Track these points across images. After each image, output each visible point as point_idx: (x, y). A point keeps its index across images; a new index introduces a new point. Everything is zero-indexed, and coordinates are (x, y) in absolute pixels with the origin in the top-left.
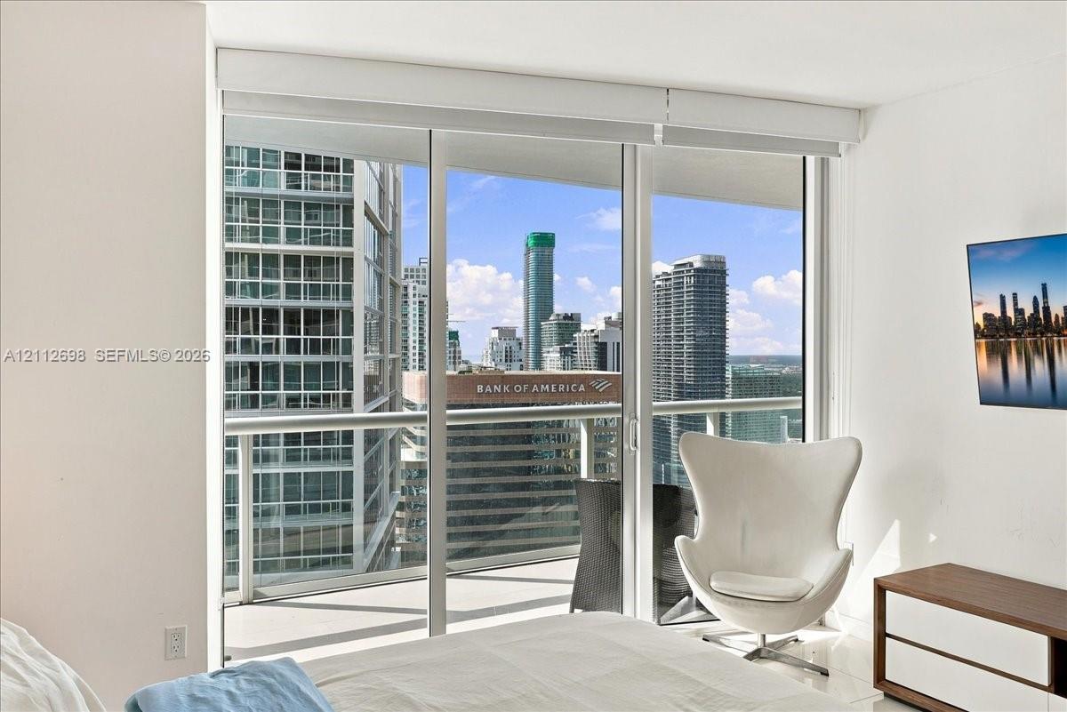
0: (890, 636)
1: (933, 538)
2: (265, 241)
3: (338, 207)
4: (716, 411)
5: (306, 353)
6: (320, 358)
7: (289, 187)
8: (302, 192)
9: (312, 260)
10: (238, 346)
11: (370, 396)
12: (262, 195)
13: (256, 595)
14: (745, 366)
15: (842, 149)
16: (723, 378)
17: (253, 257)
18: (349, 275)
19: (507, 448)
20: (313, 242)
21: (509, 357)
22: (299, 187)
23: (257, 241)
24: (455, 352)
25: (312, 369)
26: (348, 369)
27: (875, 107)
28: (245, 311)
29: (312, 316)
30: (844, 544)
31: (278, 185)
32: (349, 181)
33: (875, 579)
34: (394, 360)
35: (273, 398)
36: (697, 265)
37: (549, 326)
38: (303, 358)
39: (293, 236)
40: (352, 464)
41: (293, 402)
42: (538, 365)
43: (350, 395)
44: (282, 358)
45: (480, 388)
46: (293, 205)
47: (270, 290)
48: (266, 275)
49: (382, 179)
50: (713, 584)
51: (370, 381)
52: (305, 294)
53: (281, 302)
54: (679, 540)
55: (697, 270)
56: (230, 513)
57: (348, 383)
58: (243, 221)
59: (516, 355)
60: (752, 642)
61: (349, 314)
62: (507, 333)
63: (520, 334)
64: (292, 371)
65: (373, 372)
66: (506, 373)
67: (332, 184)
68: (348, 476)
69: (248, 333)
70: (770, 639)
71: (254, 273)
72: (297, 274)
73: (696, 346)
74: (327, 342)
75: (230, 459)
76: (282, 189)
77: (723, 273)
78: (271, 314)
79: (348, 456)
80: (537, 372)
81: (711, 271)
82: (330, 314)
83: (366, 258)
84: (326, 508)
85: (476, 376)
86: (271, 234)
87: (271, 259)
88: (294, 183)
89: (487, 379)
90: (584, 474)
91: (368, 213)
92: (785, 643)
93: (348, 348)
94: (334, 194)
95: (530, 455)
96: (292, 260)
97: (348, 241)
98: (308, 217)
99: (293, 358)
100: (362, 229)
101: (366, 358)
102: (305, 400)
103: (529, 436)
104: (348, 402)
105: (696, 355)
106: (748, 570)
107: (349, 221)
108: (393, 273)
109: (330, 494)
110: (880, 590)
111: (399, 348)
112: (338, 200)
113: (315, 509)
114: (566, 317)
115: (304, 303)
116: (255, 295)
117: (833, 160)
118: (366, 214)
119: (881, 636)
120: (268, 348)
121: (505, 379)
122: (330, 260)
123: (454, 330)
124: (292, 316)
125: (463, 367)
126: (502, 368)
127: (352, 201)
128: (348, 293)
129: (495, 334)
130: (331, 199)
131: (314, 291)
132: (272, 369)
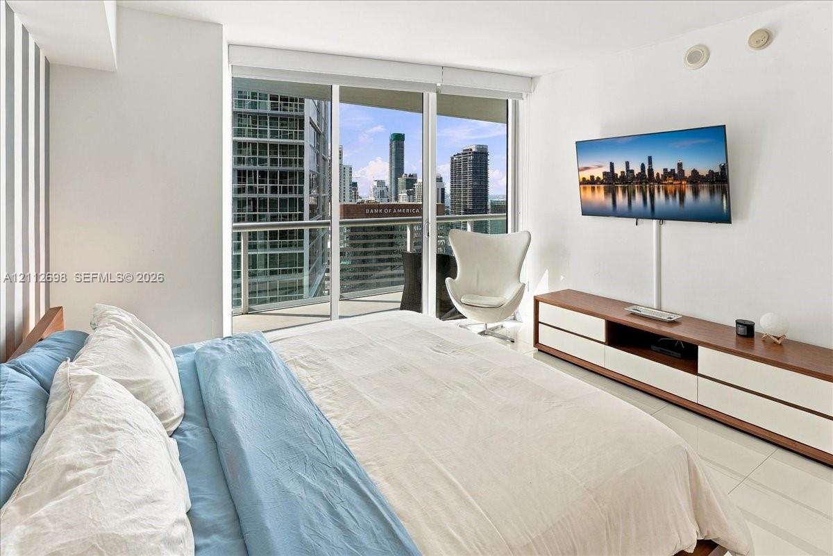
0: (541, 323)
1: (562, 278)
2: (260, 137)
3: (296, 120)
4: (472, 220)
5: (280, 193)
6: (288, 196)
7: (272, 109)
8: (278, 112)
9: (283, 146)
10: (247, 189)
11: (312, 216)
12: (258, 113)
13: (250, 310)
14: (497, 200)
15: (524, 96)
16: (486, 206)
17: (254, 145)
18: (302, 154)
19: (381, 241)
20: (285, 137)
21: (382, 194)
22: (277, 109)
23: (256, 137)
24: (355, 193)
25: (283, 201)
26: (301, 202)
27: (538, 77)
28: (250, 172)
29: (284, 175)
30: (522, 280)
31: (266, 108)
32: (302, 107)
33: (534, 297)
34: (324, 197)
35: (264, 216)
36: (474, 150)
37: (401, 180)
38: (279, 196)
39: (274, 134)
40: (303, 249)
41: (274, 218)
42: (397, 199)
43: (302, 214)
44: (268, 195)
45: (367, 211)
46: (274, 118)
47: (262, 162)
48: (260, 154)
49: (318, 106)
50: (462, 300)
51: (312, 207)
52: (280, 163)
53: (268, 167)
54: (448, 279)
55: (474, 152)
56: (237, 275)
57: (301, 208)
58: (249, 126)
59: (385, 194)
60: (481, 328)
61: (302, 174)
62: (380, 183)
63: (387, 183)
64: (273, 202)
65: (314, 202)
66: (381, 203)
67: (294, 108)
68: (301, 255)
69: (252, 183)
70: (490, 326)
71: (254, 153)
72: (276, 153)
73: (473, 190)
74: (291, 188)
75: (237, 247)
76: (269, 111)
77: (486, 154)
78: (263, 174)
79: (301, 245)
80: (396, 203)
81: (480, 153)
82: (292, 174)
83: (311, 146)
84: (290, 271)
85: (366, 205)
86: (263, 133)
87: (263, 146)
88: (274, 107)
89: (371, 206)
90: (408, 250)
91: (311, 123)
92: (497, 328)
93: (301, 192)
94: (294, 113)
95: (392, 244)
96: (274, 146)
97: (302, 137)
98: (282, 125)
99: (274, 196)
100: (308, 131)
101: (310, 196)
102: (280, 217)
103: (392, 235)
104: (301, 217)
105: (473, 194)
106: (480, 294)
107: (302, 127)
108: (324, 153)
109: (292, 264)
110: (537, 302)
111: (327, 190)
112: (296, 116)
113: (284, 272)
114: (410, 176)
115: (279, 168)
116: (255, 164)
117: (521, 102)
118: (310, 123)
119: (537, 323)
120: (261, 191)
121: (379, 207)
122: (292, 146)
123: (355, 181)
124: (273, 174)
125: (359, 200)
126: (378, 201)
127: (303, 116)
128: (301, 162)
129: (375, 184)
130: (293, 116)
131: (285, 162)
132: (263, 202)
